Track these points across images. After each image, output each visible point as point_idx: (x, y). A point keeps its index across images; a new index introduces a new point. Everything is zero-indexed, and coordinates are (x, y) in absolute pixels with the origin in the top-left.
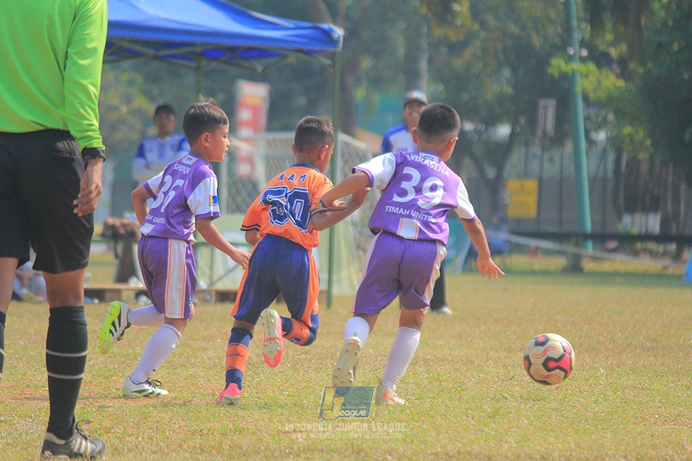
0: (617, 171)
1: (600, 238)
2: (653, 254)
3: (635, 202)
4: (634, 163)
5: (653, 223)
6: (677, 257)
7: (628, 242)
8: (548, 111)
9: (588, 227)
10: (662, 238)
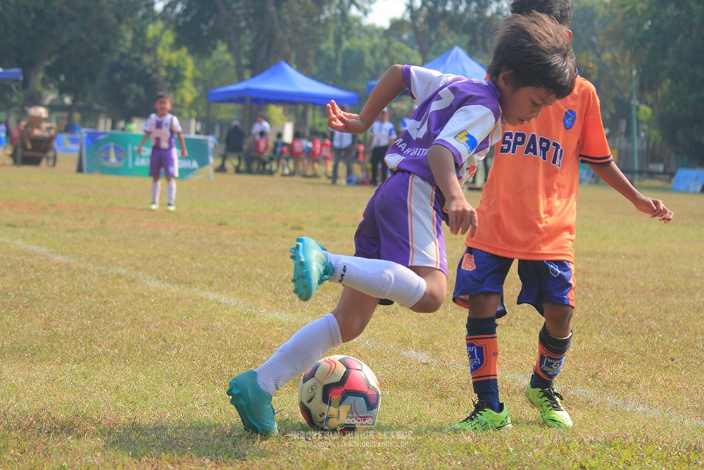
0: (648, 148)
1: (641, 173)
2: (660, 179)
3: (654, 159)
4: (654, 144)
5: (660, 168)
6: (669, 181)
7: (652, 174)
8: (623, 125)
9: (636, 167)
10: (664, 173)
